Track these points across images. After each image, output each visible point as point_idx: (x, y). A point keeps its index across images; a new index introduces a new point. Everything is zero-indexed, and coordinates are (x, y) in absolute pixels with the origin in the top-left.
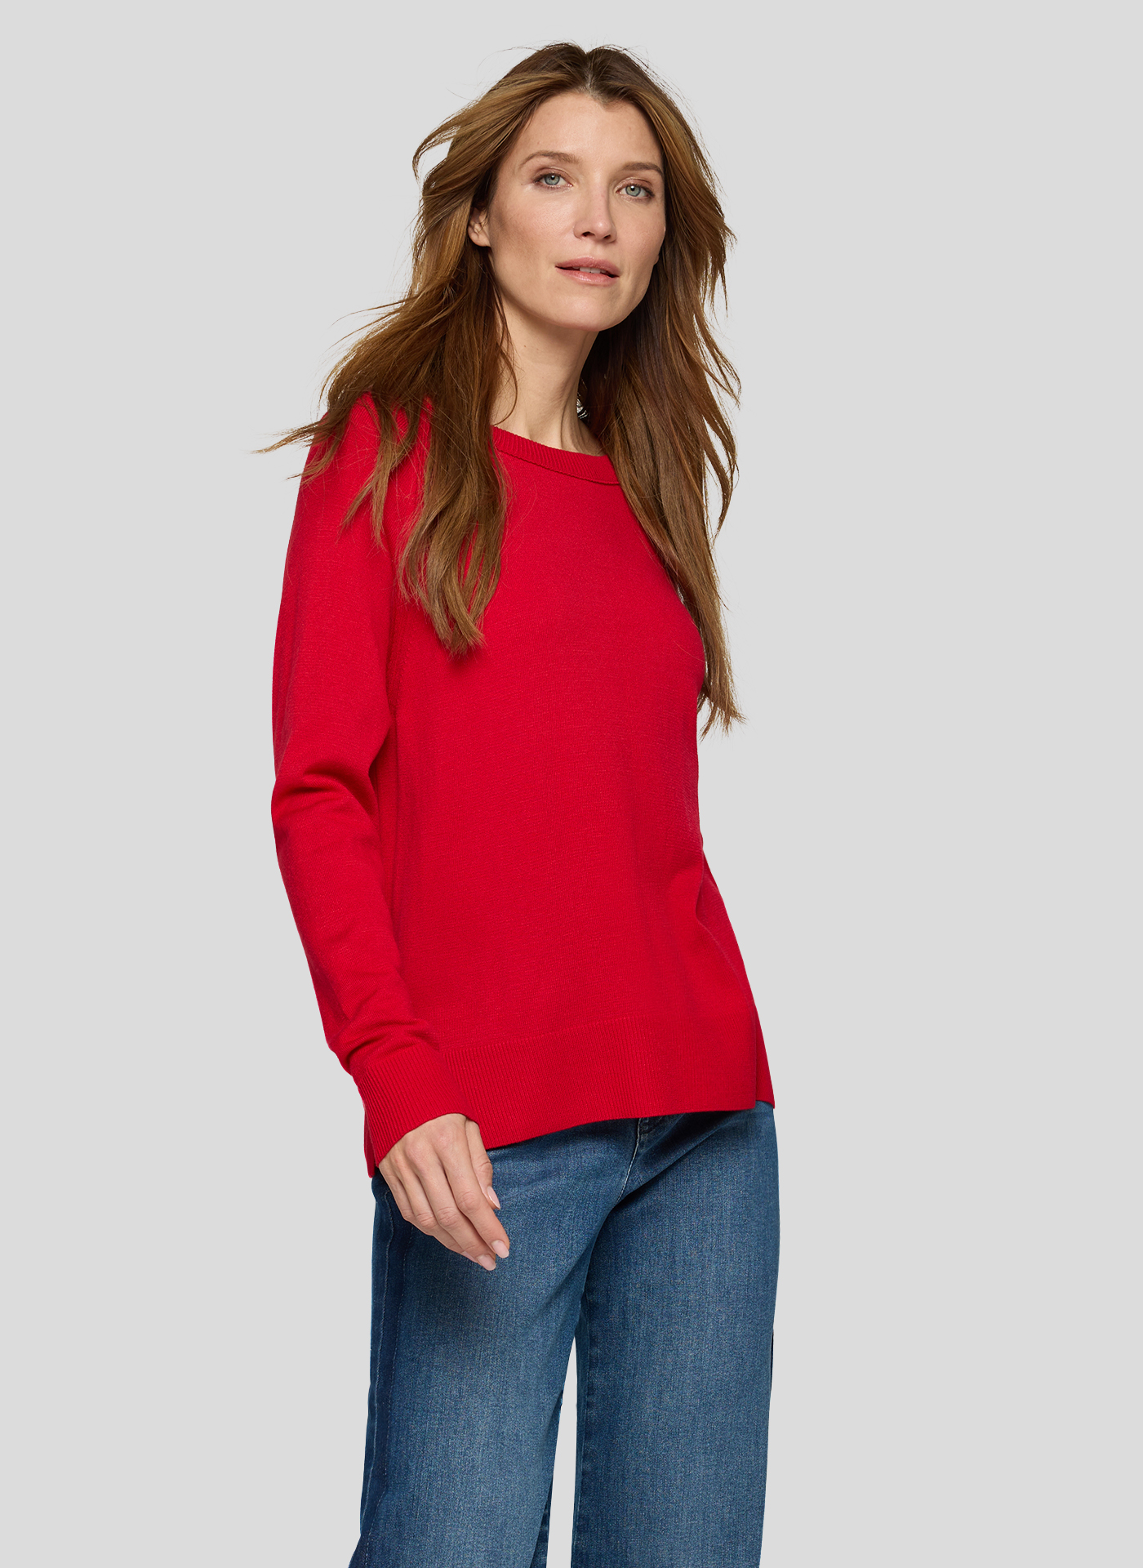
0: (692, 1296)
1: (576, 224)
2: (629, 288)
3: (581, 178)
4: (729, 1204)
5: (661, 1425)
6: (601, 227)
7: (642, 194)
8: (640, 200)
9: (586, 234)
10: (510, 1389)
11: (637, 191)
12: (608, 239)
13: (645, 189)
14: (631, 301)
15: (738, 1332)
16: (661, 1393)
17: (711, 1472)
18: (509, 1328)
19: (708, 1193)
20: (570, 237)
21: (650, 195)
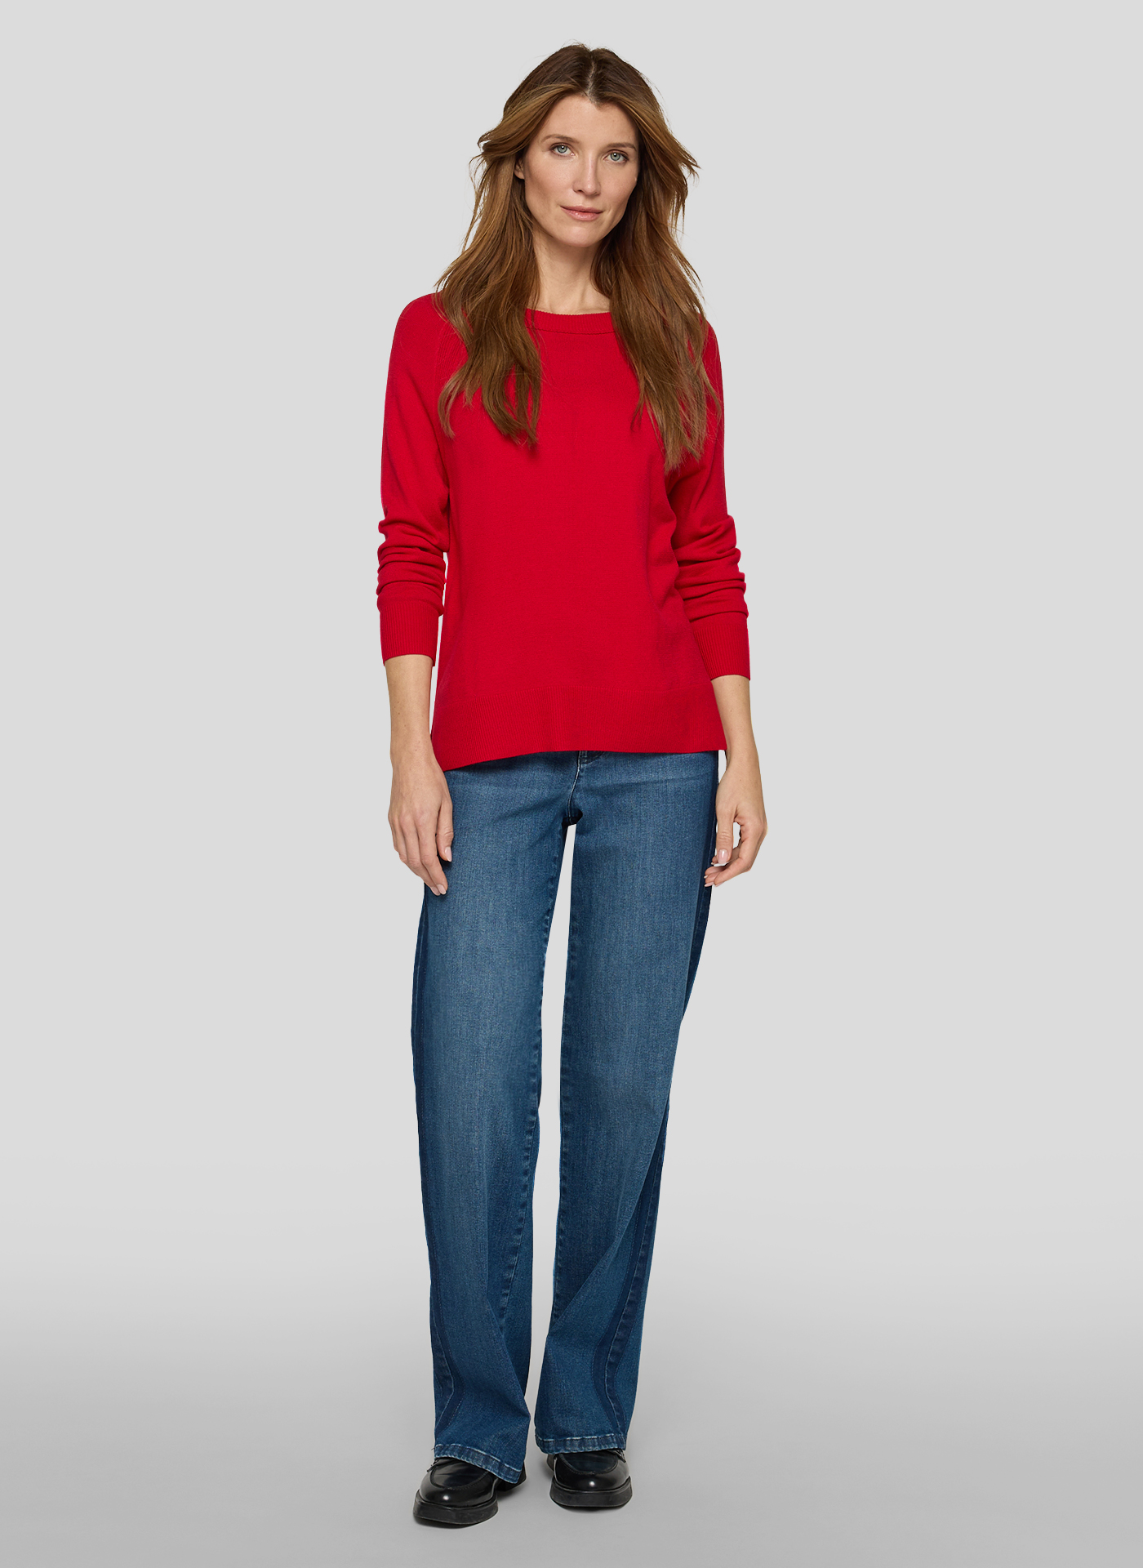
0: (626, 896)
1: (574, 182)
2: (608, 219)
3: (580, 152)
4: (651, 839)
5: (610, 976)
6: (589, 187)
7: (622, 158)
8: (619, 164)
9: (580, 191)
10: (481, 920)
11: (618, 156)
12: (594, 195)
13: (623, 155)
14: (610, 225)
15: (656, 919)
16: (608, 955)
17: (643, 1004)
18: (478, 882)
19: (638, 831)
20: (571, 191)
21: (626, 159)
